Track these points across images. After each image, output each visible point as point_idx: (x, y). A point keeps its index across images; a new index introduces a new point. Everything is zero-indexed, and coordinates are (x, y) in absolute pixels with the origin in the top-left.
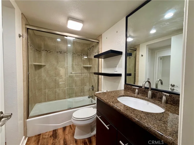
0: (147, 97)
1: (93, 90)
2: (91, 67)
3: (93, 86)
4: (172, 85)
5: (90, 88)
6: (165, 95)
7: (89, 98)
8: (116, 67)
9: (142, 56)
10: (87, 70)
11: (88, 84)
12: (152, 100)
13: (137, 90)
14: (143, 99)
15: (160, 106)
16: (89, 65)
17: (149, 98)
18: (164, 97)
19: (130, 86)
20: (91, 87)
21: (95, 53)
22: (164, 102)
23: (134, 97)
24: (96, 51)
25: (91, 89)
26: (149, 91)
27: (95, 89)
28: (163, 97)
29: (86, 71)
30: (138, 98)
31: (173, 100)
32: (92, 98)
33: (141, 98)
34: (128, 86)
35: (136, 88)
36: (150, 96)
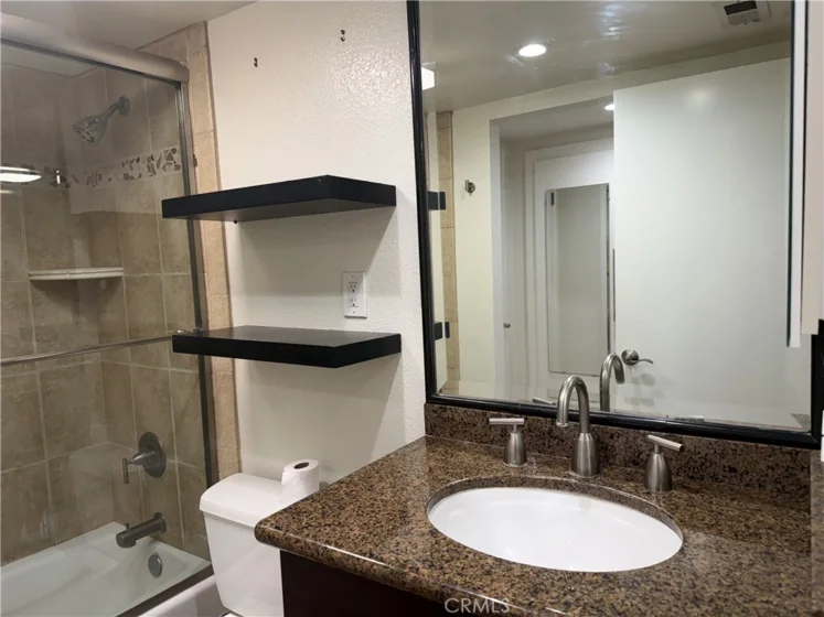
0: (574, 469)
1: (156, 469)
2: (112, 282)
3: (148, 442)
4: (629, 353)
5: (126, 463)
6: (662, 449)
7: (126, 540)
8: (354, 287)
9: (470, 188)
10: (76, 312)
11: (97, 428)
12: (606, 484)
13: (515, 438)
14: (557, 486)
15: (648, 514)
16: (94, 264)
17: (586, 473)
18: (655, 456)
19: (461, 409)
20: (133, 452)
21: (143, 165)
22: (658, 481)
23: (512, 483)
24: (160, 152)
25: (137, 463)
26: (582, 435)
27: (173, 462)
28: (652, 461)
29: (60, 316)
30: (533, 484)
31: (687, 464)
32: (157, 539)
33: (545, 485)
34: (447, 414)
35: (512, 426)
36: (586, 460)
